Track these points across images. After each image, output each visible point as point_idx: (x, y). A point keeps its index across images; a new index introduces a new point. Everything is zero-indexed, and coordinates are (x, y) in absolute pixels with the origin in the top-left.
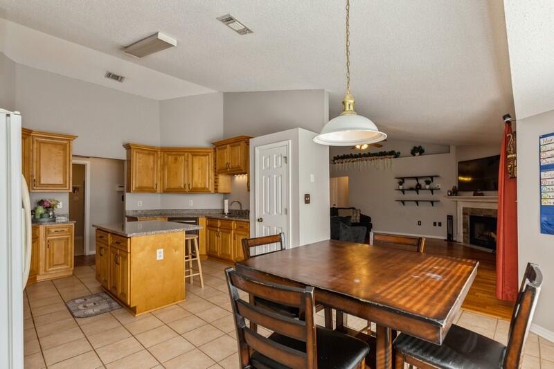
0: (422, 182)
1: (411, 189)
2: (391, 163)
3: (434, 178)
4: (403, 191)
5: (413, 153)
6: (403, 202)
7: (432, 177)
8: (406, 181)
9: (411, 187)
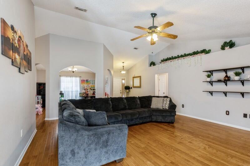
0: (231, 74)
1: (219, 81)
2: (201, 59)
3: (245, 70)
4: (211, 83)
5: (223, 48)
6: (211, 93)
7: (243, 69)
8: (215, 74)
9: (219, 79)
